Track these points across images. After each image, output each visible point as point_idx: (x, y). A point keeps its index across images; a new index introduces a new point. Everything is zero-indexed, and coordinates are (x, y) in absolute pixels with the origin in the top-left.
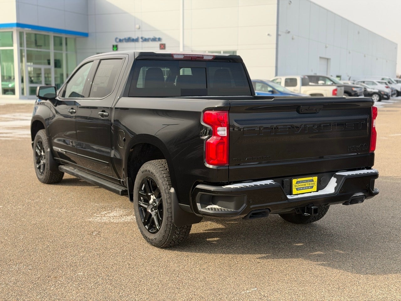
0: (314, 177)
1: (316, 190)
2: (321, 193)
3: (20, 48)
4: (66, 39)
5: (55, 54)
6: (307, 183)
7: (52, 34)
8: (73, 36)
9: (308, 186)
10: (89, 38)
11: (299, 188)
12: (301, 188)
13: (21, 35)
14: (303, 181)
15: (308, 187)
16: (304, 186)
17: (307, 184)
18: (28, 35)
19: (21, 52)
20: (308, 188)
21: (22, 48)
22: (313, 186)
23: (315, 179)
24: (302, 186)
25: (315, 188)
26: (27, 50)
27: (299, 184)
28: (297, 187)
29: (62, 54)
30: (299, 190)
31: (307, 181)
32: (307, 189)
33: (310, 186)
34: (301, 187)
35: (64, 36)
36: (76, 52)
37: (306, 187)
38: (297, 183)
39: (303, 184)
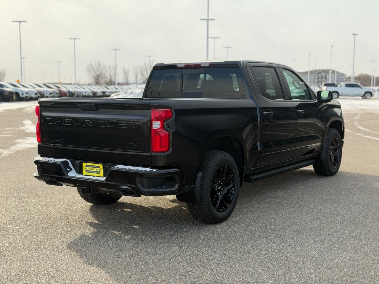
0: (99, 165)
1: (103, 176)
6: (94, 168)
11: (88, 171)
12: (90, 171)
15: (96, 172)
22: (100, 172)
23: (101, 166)
24: (91, 170)
25: (101, 174)
27: (89, 168)
28: (86, 170)
30: (88, 172)
31: (95, 167)
32: (95, 173)
34: (90, 170)
37: (94, 171)
38: (87, 166)
39: (91, 168)
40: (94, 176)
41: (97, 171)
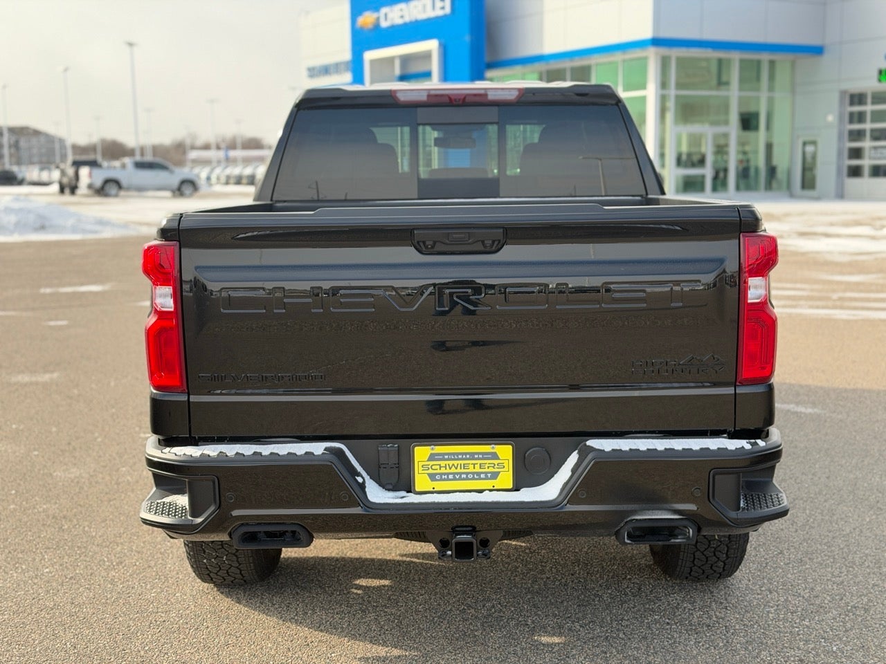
0: (498, 447)
1: (510, 486)
2: (528, 495)
3: (660, 92)
4: (772, 63)
5: (741, 101)
6: (471, 462)
7: (736, 56)
8: (790, 56)
9: (477, 469)
10: (826, 58)
11: (441, 474)
12: (448, 474)
13: (664, 63)
14: (458, 454)
15: (478, 473)
16: (463, 471)
17: (474, 464)
18: (681, 62)
19: (663, 99)
20: (477, 476)
21: (665, 92)
22: (499, 472)
23: (505, 452)
24: (453, 470)
25: (506, 479)
26: (677, 97)
27: (442, 463)
28: (431, 471)
29: (758, 99)
30: (441, 480)
31: (472, 456)
32: (474, 479)
33: (486, 473)
34: (448, 471)
35: (765, 57)
36: (793, 91)
37: (467, 474)
38: (432, 457)
39: (456, 463)
40: (481, 491)
41: (486, 470)
